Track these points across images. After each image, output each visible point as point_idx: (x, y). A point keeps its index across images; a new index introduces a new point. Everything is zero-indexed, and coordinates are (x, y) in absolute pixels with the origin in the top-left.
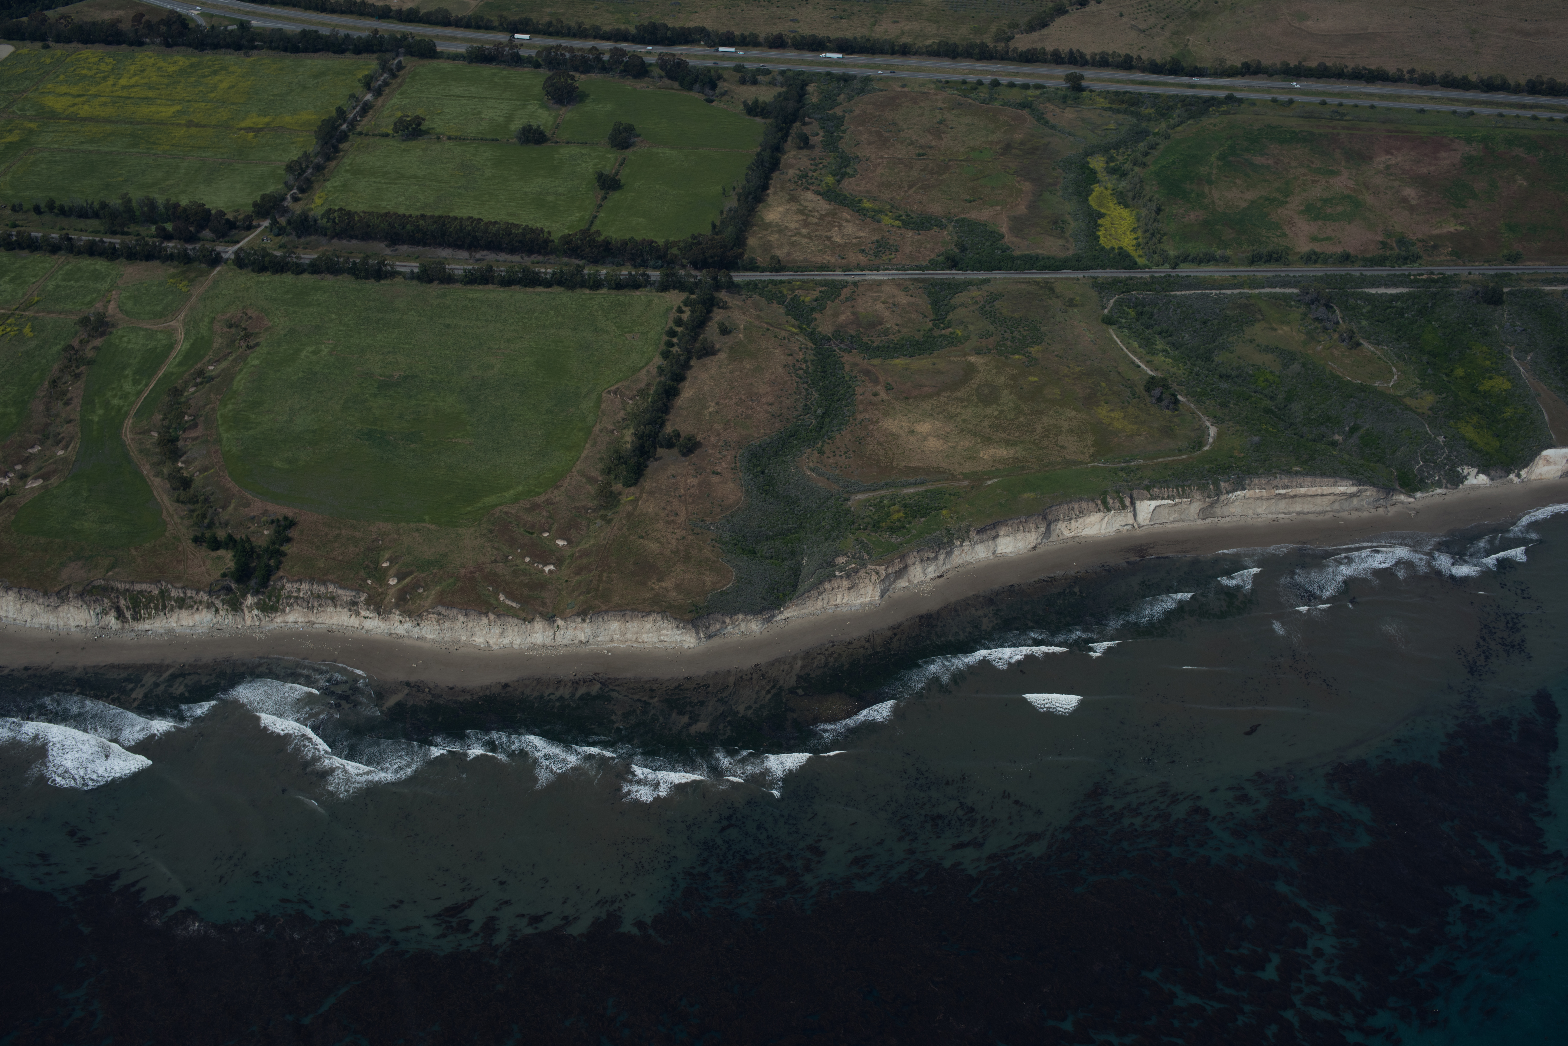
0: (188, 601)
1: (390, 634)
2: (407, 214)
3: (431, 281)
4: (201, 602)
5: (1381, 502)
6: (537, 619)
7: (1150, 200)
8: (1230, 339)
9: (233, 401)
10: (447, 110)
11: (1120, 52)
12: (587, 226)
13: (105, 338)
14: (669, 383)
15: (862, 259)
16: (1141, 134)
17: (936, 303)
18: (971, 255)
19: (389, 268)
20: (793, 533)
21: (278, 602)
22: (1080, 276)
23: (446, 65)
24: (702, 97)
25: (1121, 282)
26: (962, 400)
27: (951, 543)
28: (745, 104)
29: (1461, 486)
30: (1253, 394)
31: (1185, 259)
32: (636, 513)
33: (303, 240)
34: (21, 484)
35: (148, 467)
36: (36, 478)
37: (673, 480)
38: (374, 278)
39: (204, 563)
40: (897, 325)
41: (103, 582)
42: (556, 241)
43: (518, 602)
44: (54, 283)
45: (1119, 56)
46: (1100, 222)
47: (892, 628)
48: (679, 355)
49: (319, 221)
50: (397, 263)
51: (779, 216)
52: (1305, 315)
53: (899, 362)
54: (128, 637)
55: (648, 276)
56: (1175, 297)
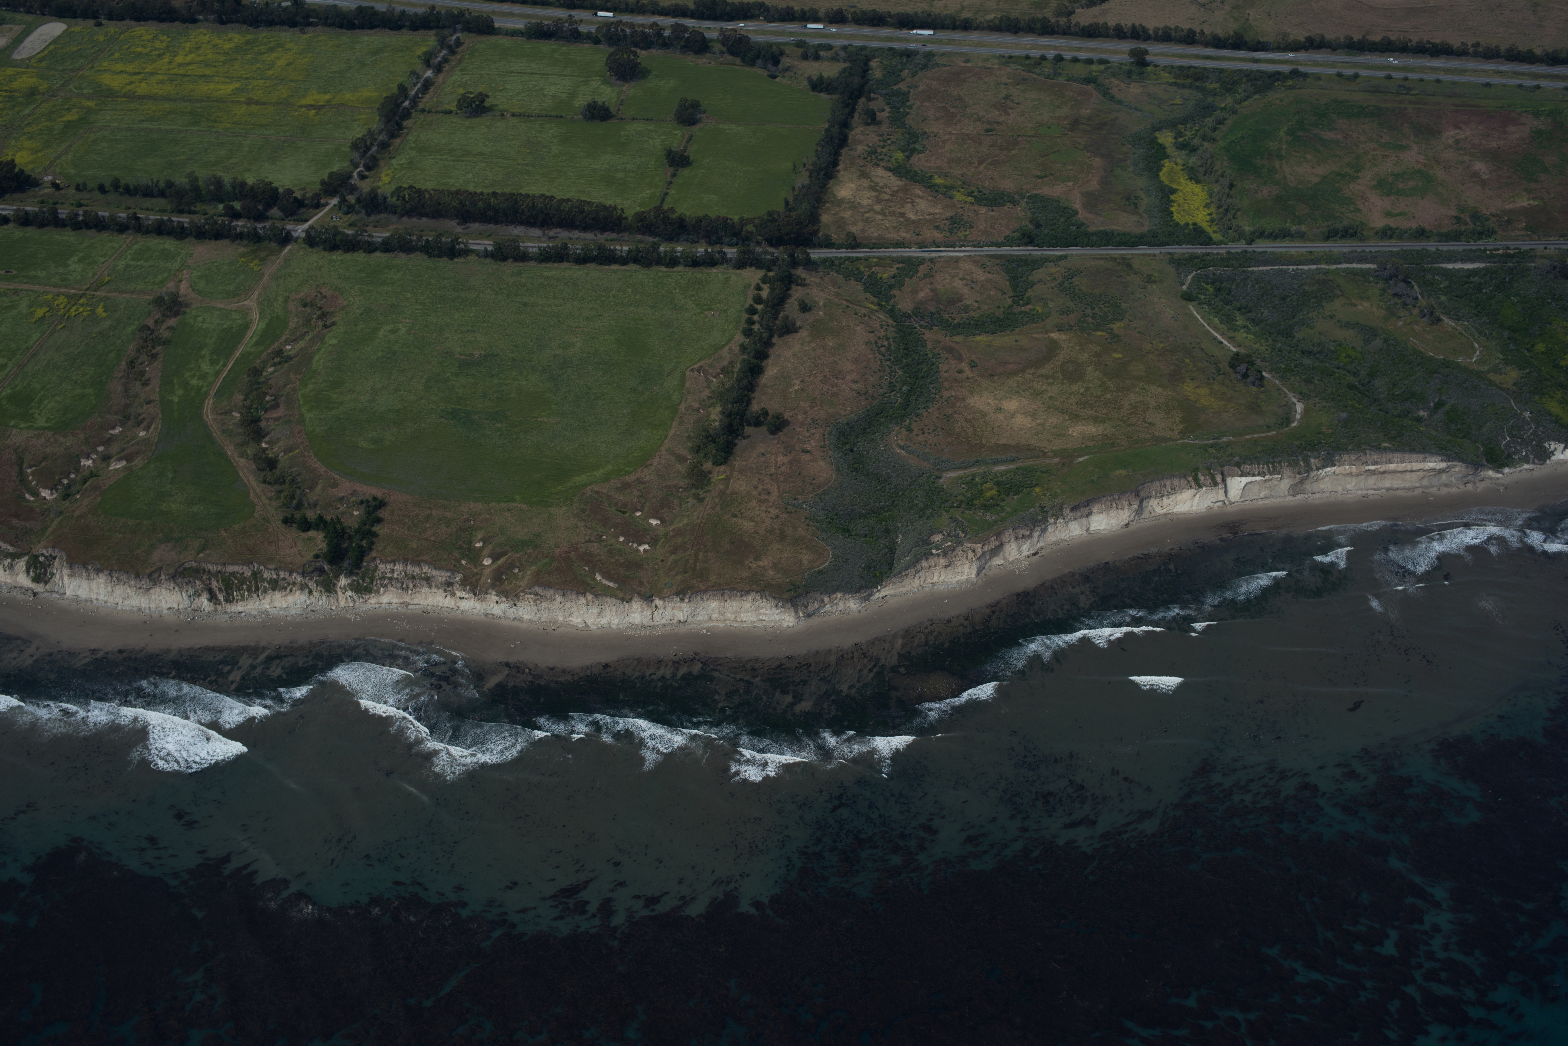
0: (281, 583)
1: (486, 615)
2: (478, 191)
3: (505, 259)
4: (294, 584)
5: (1470, 477)
6: (635, 599)
7: (1222, 176)
8: (1310, 315)
9: (313, 380)
10: (509, 87)
11: (1183, 27)
12: (658, 203)
13: (179, 317)
14: (754, 361)
15: (937, 235)
16: (1207, 109)
17: (1014, 280)
18: (1046, 231)
19: (462, 246)
20: (886, 511)
21: (372, 583)
22: (1157, 252)
23: (505, 41)
24: (765, 73)
25: (1197, 258)
26: (1047, 377)
27: (1045, 521)
28: (810, 79)
29: (1548, 462)
30: (1336, 370)
31: (1261, 234)
32: (728, 492)
33: (372, 218)
34: (104, 465)
35: (232, 448)
36: (119, 460)
37: (763, 459)
38: (447, 256)
39: (295, 544)
40: (977, 302)
41: (194, 564)
42: (630, 218)
43: (615, 582)
44: (123, 263)
45: (1182, 30)
46: (1172, 197)
47: (990, 606)
48: (762, 333)
49: (389, 199)
50: (470, 241)
51: (851, 193)
52: (1384, 290)
53: (982, 339)
54: (221, 619)
55: (725, 253)
56: (1253, 272)
